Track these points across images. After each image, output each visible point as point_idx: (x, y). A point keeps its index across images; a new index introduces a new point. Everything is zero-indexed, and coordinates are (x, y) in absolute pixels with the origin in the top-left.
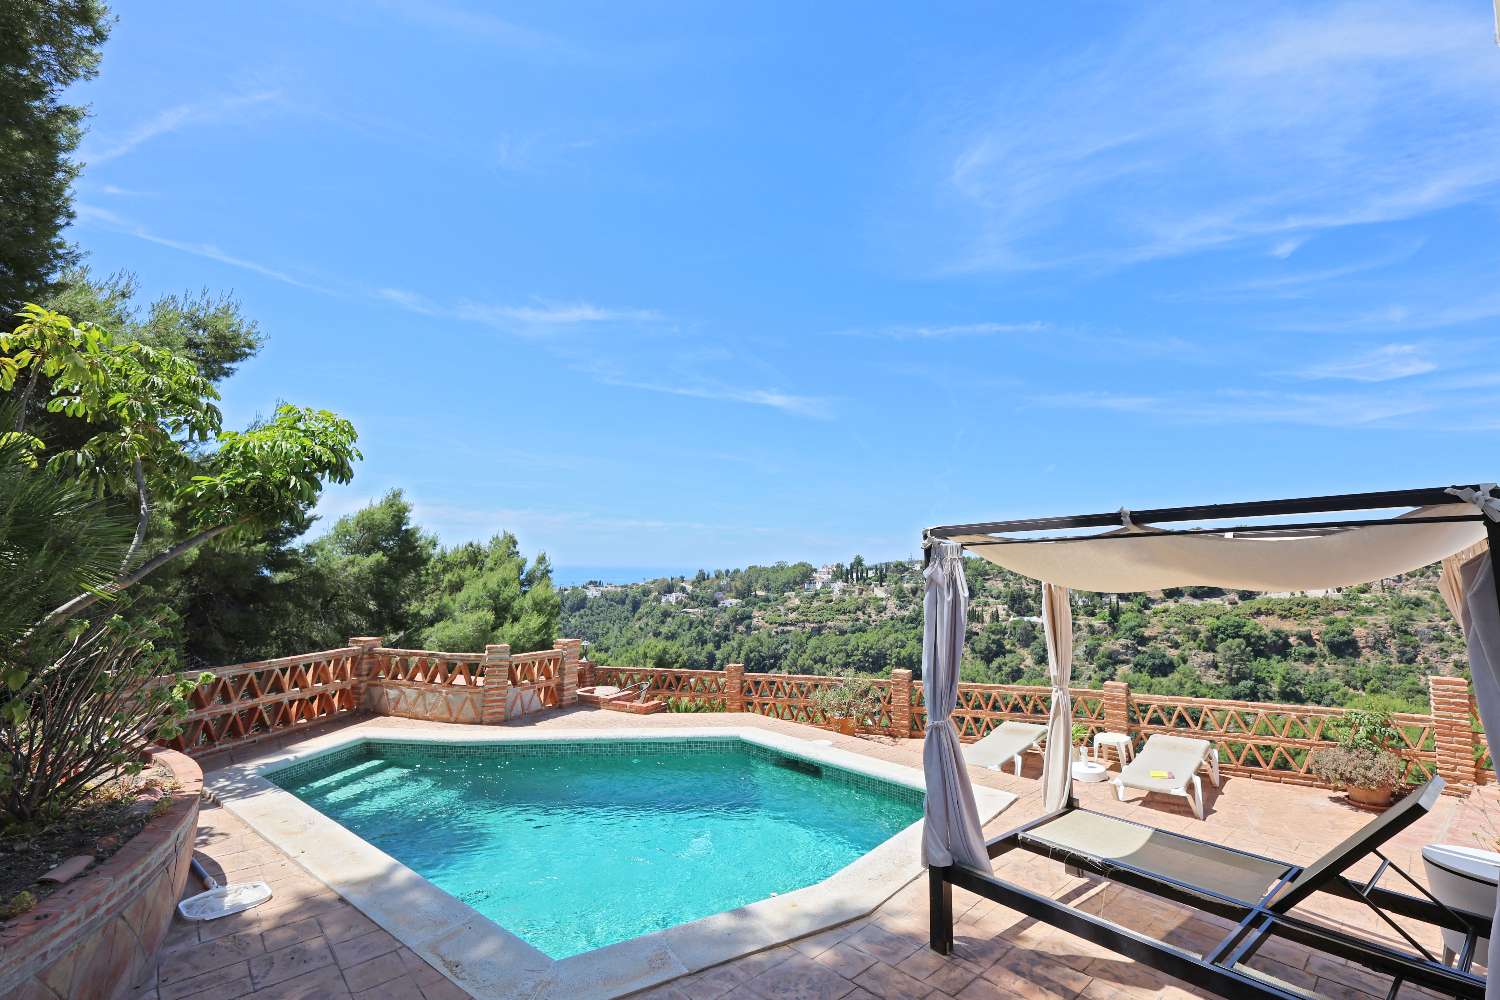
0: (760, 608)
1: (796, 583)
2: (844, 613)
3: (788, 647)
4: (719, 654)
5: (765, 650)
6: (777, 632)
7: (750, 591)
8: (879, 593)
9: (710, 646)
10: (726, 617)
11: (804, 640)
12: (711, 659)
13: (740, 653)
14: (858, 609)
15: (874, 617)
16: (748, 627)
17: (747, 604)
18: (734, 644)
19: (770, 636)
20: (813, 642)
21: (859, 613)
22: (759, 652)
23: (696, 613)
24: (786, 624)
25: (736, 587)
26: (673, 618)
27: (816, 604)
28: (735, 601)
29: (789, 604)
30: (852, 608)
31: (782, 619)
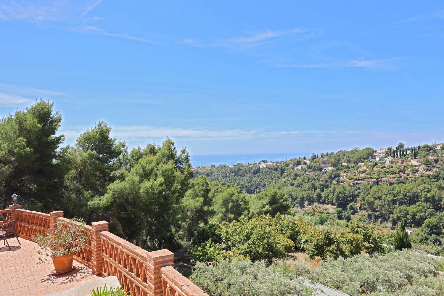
0: (345, 172)
1: (364, 159)
2: (392, 173)
3: (360, 191)
4: (323, 194)
5: (347, 193)
6: (354, 184)
7: (339, 164)
8: (414, 162)
9: (318, 191)
10: (326, 176)
11: (369, 187)
12: (319, 196)
13: (334, 194)
14: (400, 171)
15: (410, 176)
16: (338, 181)
17: (338, 170)
18: (331, 189)
19: (350, 185)
20: (374, 188)
21: (402, 174)
22: (344, 194)
23: (311, 174)
24: (358, 180)
25: (332, 162)
26: (300, 177)
27: (375, 169)
28: (331, 168)
29: (360, 170)
30: (397, 171)
31: (357, 177)
